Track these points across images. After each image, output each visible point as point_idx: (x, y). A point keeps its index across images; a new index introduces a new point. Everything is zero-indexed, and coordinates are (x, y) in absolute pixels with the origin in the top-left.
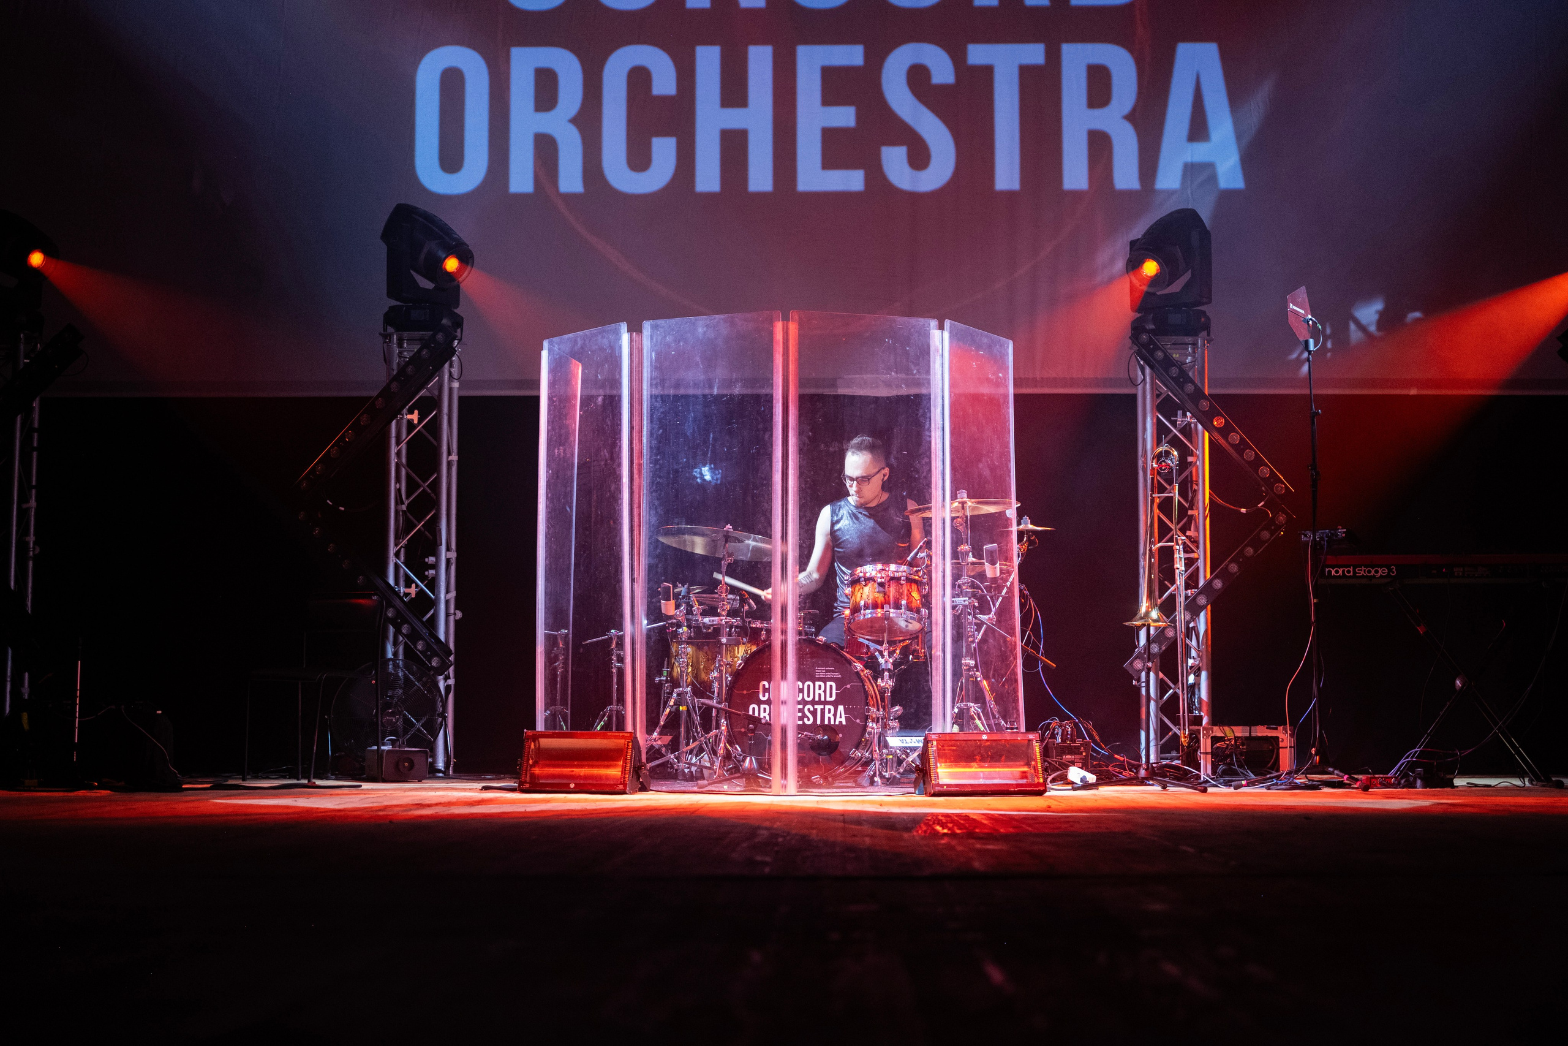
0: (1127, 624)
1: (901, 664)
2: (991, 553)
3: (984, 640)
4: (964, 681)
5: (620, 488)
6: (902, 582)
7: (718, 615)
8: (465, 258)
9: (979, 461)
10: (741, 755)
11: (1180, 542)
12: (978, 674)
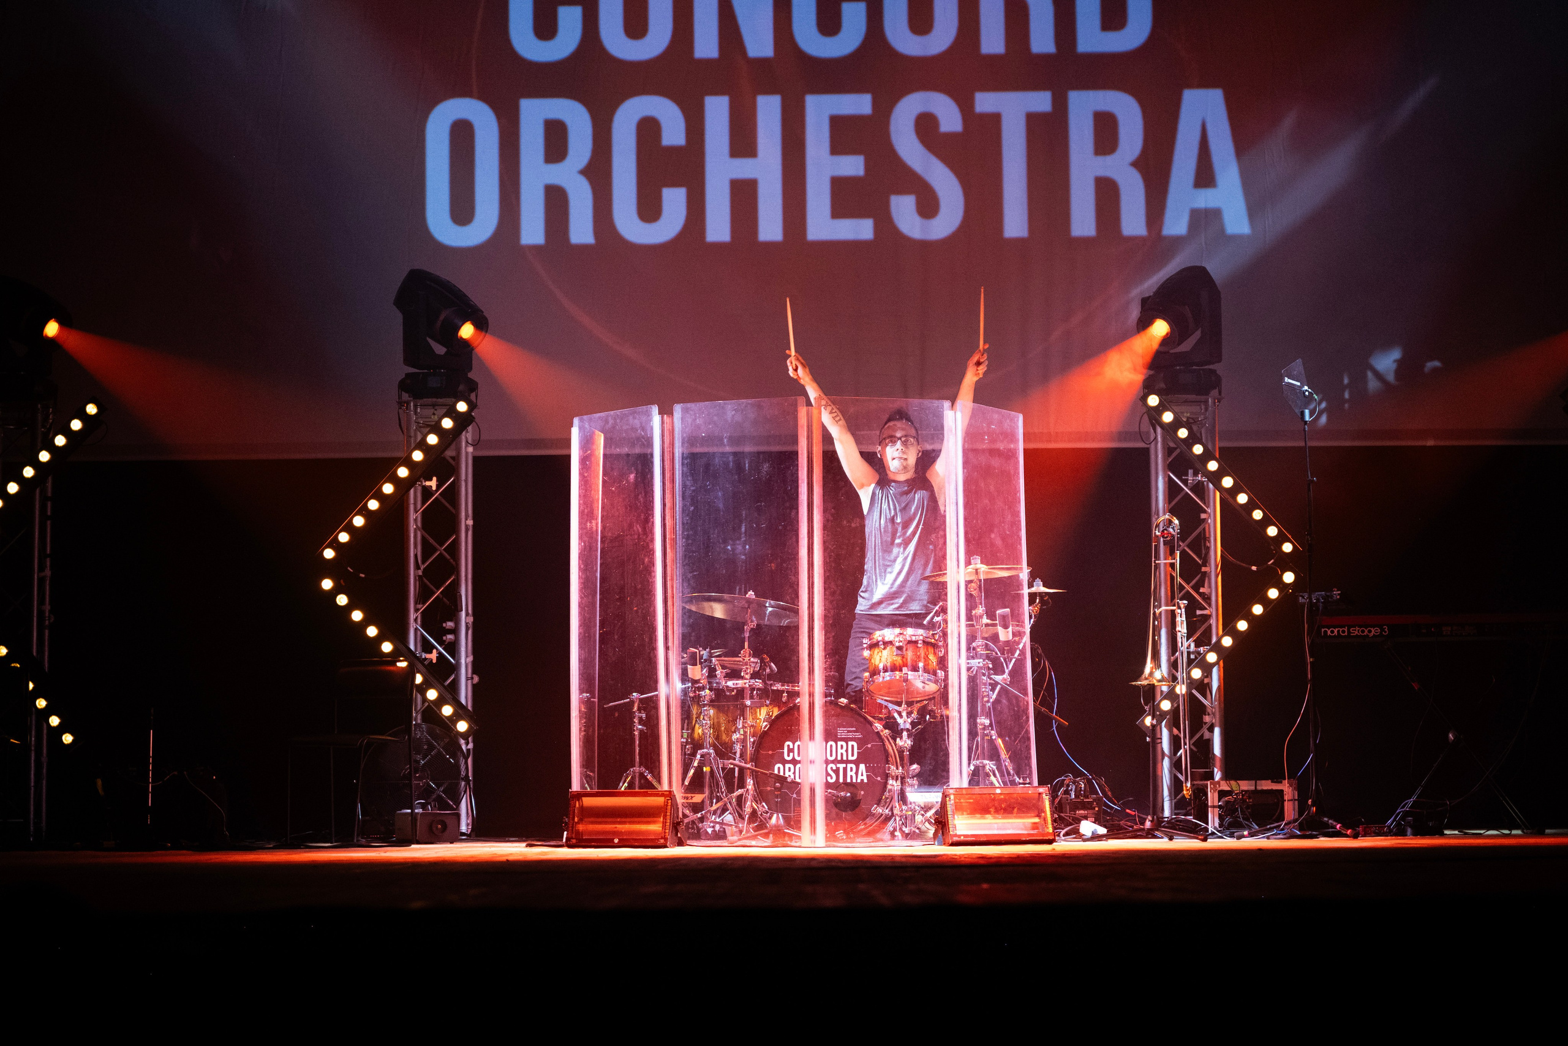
0: (1134, 683)
1: (919, 723)
2: (1004, 617)
3: (997, 701)
4: (979, 740)
5: (653, 562)
6: (919, 645)
7: (742, 678)
8: (481, 325)
9: (992, 531)
10: (767, 812)
11: (1182, 606)
12: (993, 732)
